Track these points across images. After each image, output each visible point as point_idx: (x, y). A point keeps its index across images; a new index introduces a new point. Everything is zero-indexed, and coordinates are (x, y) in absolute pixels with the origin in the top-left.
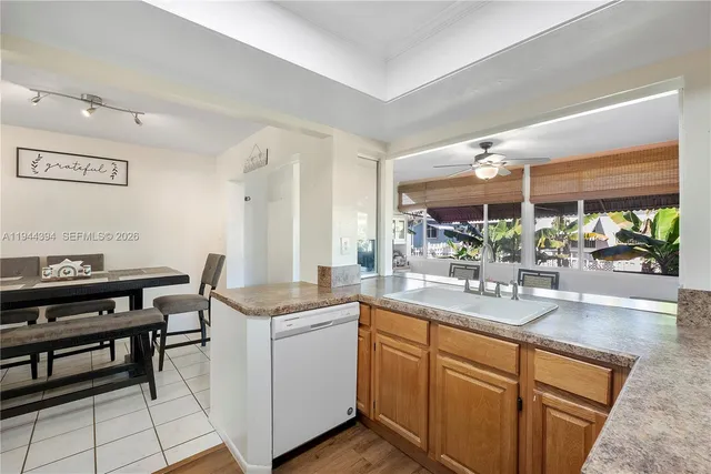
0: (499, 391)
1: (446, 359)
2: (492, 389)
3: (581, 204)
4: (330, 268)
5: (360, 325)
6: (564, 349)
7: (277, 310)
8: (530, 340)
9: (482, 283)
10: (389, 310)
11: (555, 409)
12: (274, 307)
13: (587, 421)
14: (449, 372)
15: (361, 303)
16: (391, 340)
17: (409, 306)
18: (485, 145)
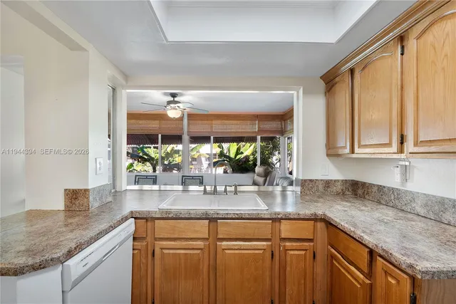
0: (261, 252)
1: (224, 243)
2: (257, 252)
3: (212, 138)
4: (86, 190)
5: (134, 239)
6: (296, 217)
7: (69, 252)
8: (279, 216)
9: (205, 188)
10: (172, 219)
11: (291, 250)
12: (65, 250)
13: (303, 250)
14: (227, 251)
15: (135, 218)
16: (173, 243)
17: (192, 212)
18: (174, 95)
